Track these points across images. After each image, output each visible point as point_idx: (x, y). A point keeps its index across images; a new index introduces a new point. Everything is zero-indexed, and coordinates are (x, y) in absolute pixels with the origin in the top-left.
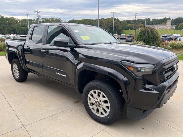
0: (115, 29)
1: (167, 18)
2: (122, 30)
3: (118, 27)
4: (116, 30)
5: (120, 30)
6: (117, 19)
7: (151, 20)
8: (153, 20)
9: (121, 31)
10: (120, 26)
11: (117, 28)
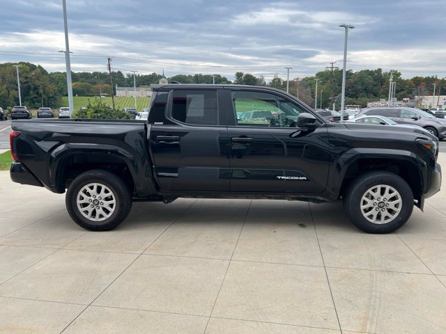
0: (38, 93)
1: (157, 74)
2: (57, 97)
3: (44, 89)
4: (41, 96)
5: (51, 95)
6: (40, 67)
7: (126, 76)
8: (129, 75)
9: (55, 99)
10: (50, 86)
11: (41, 91)
